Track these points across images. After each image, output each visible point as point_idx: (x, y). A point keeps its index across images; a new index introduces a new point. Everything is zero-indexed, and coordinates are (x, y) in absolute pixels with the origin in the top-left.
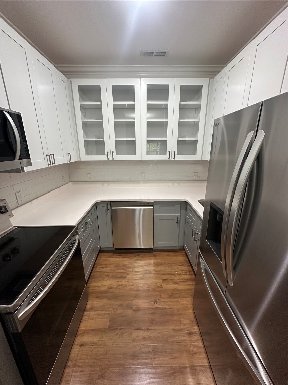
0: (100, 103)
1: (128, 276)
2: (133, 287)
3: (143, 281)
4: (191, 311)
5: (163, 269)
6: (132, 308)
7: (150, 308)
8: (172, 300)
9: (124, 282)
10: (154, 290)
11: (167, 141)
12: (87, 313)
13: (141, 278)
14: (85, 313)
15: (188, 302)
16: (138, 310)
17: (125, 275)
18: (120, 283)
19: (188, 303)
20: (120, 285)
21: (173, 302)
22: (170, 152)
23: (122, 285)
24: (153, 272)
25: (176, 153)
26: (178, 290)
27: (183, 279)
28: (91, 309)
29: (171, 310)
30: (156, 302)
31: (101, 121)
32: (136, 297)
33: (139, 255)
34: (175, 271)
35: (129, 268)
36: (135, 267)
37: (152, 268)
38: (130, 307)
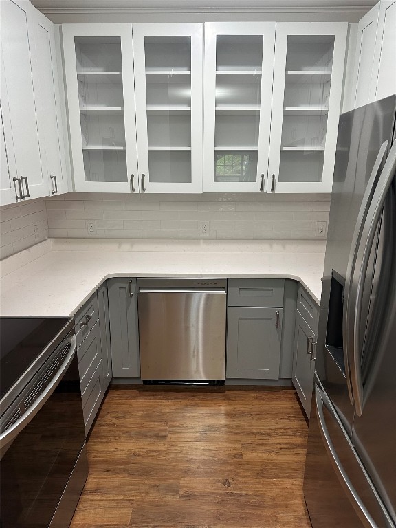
0: (118, 73)
1: (170, 435)
2: (180, 455)
3: (200, 446)
4: (299, 502)
5: (245, 424)
6: (177, 492)
7: (214, 493)
8: (262, 481)
9: (160, 446)
10: (224, 462)
11: (256, 151)
12: (86, 497)
13: (197, 440)
14: (84, 497)
15: (294, 485)
16: (190, 496)
17: (163, 433)
18: (153, 448)
19: (294, 487)
20: (153, 451)
21: (263, 484)
22: (263, 176)
23: (158, 451)
24: (224, 429)
25: (277, 179)
26: (275, 465)
27: (286, 444)
28: (95, 491)
29: (258, 498)
30: (227, 483)
31: (119, 109)
32: (186, 473)
33: (193, 396)
34: (270, 429)
35: (172, 420)
36: (184, 418)
37: (223, 421)
38: (173, 489)
